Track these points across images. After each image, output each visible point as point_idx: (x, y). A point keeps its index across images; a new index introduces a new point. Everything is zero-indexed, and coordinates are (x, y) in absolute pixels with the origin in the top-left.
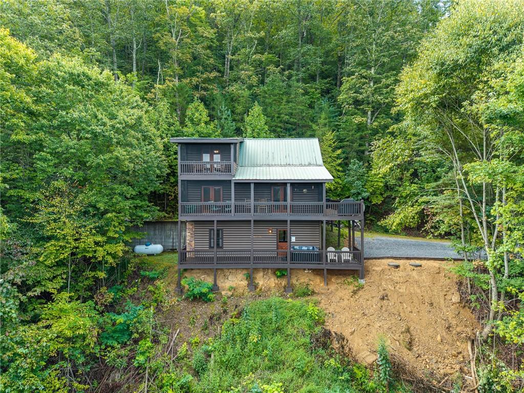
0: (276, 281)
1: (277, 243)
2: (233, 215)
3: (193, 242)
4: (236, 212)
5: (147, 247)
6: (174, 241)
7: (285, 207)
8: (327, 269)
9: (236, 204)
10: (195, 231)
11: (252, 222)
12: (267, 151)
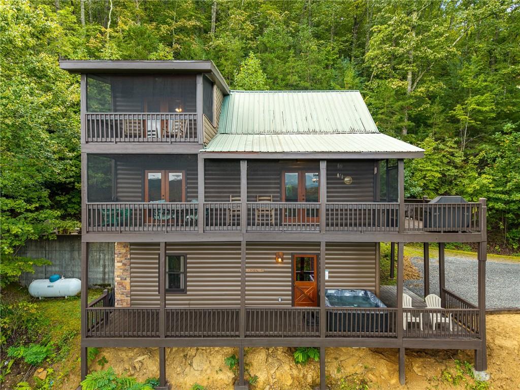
0: (295, 372)
1: (293, 282)
2: (201, 231)
3: (128, 280)
4: (207, 225)
5: (51, 284)
6: (107, 270)
7: (316, 213)
8: (406, 349)
9: (208, 207)
10: (131, 258)
11: (243, 246)
12: (272, 109)
